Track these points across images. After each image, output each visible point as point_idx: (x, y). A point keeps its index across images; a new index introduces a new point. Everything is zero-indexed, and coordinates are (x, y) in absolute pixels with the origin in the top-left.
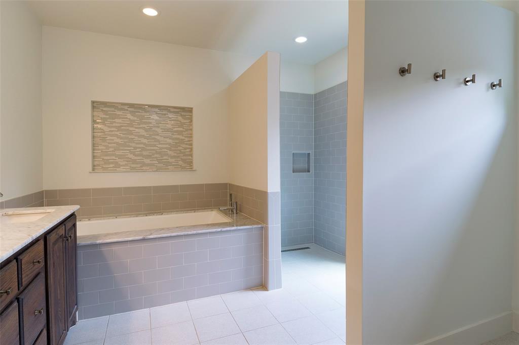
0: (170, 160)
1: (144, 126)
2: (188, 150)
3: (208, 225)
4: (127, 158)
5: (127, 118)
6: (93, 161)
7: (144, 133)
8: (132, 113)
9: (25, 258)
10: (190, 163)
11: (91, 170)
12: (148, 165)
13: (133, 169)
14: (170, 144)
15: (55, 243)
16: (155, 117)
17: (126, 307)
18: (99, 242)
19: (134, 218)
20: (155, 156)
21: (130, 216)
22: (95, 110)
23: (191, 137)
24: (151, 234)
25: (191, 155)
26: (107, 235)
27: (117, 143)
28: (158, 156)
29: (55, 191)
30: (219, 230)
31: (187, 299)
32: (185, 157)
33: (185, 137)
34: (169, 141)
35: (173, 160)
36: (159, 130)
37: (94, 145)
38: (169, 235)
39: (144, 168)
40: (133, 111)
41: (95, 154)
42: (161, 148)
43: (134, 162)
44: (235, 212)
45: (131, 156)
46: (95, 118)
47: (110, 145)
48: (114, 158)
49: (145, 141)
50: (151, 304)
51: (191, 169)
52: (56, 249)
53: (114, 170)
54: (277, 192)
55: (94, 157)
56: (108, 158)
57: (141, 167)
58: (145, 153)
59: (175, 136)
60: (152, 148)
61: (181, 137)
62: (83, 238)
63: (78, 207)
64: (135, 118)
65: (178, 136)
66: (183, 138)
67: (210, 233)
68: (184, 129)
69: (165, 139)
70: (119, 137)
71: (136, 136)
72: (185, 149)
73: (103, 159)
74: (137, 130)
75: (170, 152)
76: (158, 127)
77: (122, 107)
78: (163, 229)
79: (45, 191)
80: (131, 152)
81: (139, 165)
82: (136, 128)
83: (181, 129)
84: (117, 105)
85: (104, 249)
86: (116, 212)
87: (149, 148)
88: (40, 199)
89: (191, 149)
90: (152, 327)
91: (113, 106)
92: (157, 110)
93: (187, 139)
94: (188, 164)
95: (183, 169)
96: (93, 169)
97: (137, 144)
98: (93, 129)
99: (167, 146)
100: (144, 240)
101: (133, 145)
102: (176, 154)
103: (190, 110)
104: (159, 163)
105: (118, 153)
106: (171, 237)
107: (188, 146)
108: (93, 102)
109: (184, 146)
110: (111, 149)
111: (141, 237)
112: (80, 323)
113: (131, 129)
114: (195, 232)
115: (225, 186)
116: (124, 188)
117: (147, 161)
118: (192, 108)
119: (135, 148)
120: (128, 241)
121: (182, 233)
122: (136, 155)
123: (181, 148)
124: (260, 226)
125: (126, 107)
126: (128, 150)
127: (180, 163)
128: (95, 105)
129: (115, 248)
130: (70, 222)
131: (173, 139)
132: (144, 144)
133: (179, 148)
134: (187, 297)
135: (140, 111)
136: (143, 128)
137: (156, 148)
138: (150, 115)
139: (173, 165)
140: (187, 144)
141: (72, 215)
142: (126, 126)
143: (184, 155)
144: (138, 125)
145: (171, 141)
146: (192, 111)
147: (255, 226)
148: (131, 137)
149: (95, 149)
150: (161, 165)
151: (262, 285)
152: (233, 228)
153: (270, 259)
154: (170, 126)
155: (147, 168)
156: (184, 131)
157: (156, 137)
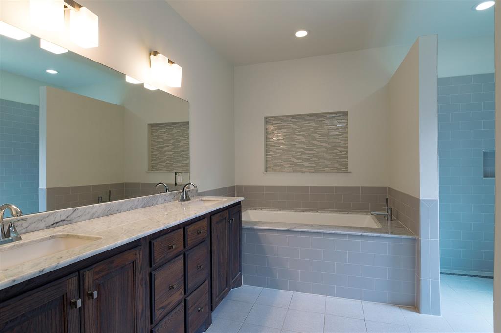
0: (327, 163)
1: (304, 133)
2: (344, 153)
3: (351, 227)
4: (291, 161)
5: (290, 128)
6: (266, 164)
7: (304, 140)
8: (294, 123)
10: (346, 165)
11: (264, 171)
12: (307, 167)
13: (295, 171)
14: (326, 148)
15: (218, 222)
16: (313, 124)
17: (276, 285)
18: (256, 227)
19: (293, 213)
20: (313, 159)
21: (291, 210)
22: (268, 124)
23: (347, 140)
24: (295, 227)
25: (347, 158)
26: (263, 223)
27: (283, 149)
28: (315, 159)
30: (360, 234)
31: (327, 295)
32: (341, 160)
33: (341, 140)
34: (325, 145)
35: (329, 163)
36: (316, 136)
37: (266, 151)
38: (309, 230)
39: (304, 170)
40: (295, 121)
41: (268, 159)
42: (318, 152)
43: (296, 164)
44: (389, 218)
45: (293, 159)
46: (268, 131)
47: (278, 151)
48: (280, 161)
49: (305, 146)
50: (295, 288)
51: (347, 171)
53: (280, 171)
54: (435, 200)
55: (266, 161)
56: (276, 161)
57: (301, 169)
58: (304, 157)
59: (331, 140)
60: (310, 152)
61: (337, 141)
62: (246, 222)
63: (242, 199)
64: (297, 127)
65: (334, 140)
66: (339, 141)
67: (349, 235)
68: (339, 132)
69: (321, 144)
71: (297, 142)
72: (341, 152)
73: (273, 163)
74: (298, 137)
75: (326, 155)
76: (316, 133)
77: (287, 119)
78: (307, 225)
79: (237, 186)
80: (293, 157)
81: (299, 168)
82: (297, 135)
83: (337, 133)
84: (282, 118)
85: (260, 233)
87: (307, 152)
88: (232, 191)
89: (347, 151)
90: (290, 308)
91: (280, 119)
92: (315, 117)
93: (342, 142)
94: (342, 166)
95: (338, 170)
96: (266, 171)
97: (298, 149)
98: (266, 138)
99: (324, 150)
100: (288, 231)
101: (295, 150)
102: (331, 157)
103: (346, 113)
104: (316, 165)
105: (283, 157)
107: (343, 149)
108: (266, 118)
109: (340, 149)
110: (278, 155)
111: (286, 229)
113: (293, 136)
114: (333, 232)
115: (385, 189)
116: (287, 187)
117: (306, 164)
118: (347, 112)
119: (297, 153)
120: (276, 230)
121: (321, 231)
122: (297, 159)
123: (337, 151)
124: (410, 237)
125: (289, 119)
126: (290, 154)
127: (336, 165)
128: (267, 120)
129: (267, 234)
131: (329, 143)
132: (304, 149)
133: (335, 151)
134: (327, 292)
135: (301, 120)
136: (303, 135)
137: (314, 152)
138: (309, 123)
139: (329, 167)
140: (342, 147)
141: (239, 203)
142: (289, 135)
143: (340, 158)
144: (299, 132)
145: (327, 145)
146: (347, 115)
147: (403, 237)
148: (293, 143)
149: (267, 155)
150: (319, 167)
151: (414, 305)
152: (376, 235)
153: (423, 278)
154: (326, 131)
155: (306, 170)
156: (340, 135)
157: (313, 142)
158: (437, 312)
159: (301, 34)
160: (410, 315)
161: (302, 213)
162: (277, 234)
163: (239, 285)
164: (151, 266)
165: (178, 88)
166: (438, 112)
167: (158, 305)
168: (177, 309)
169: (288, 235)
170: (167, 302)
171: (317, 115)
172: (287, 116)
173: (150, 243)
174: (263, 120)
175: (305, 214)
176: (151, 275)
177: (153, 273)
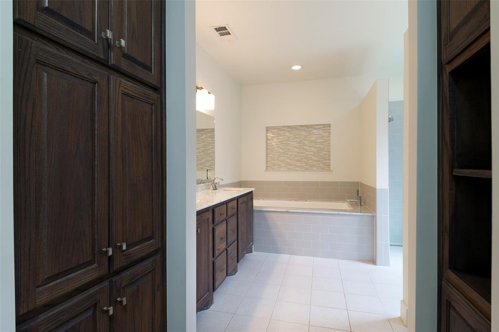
2: (327, 156)
4: (286, 162)
5: (286, 136)
6: (267, 164)
7: (297, 145)
9: (229, 205)
10: (329, 165)
11: (265, 169)
12: (299, 166)
13: (289, 170)
14: (313, 152)
15: (241, 204)
16: (303, 133)
17: (277, 251)
18: (263, 209)
20: (304, 160)
22: (268, 132)
23: (330, 146)
24: (292, 210)
25: (330, 160)
27: (280, 152)
28: (306, 160)
29: (247, 181)
31: (314, 256)
34: (313, 149)
35: (316, 163)
36: (306, 142)
37: (267, 154)
40: (290, 131)
42: (308, 155)
43: (290, 164)
44: (359, 204)
45: (288, 160)
46: (268, 137)
47: (276, 154)
48: (278, 162)
49: (297, 150)
50: (291, 253)
51: (330, 170)
52: (242, 207)
53: (278, 170)
54: (386, 189)
55: (267, 161)
56: (275, 162)
57: (295, 168)
58: (297, 158)
59: (318, 146)
60: (301, 155)
61: (322, 146)
62: (257, 206)
63: (254, 189)
64: (291, 135)
65: (320, 146)
66: (324, 147)
67: (330, 214)
68: (324, 140)
69: (311, 148)
70: (281, 148)
71: (291, 147)
72: (325, 155)
73: (272, 163)
74: (292, 143)
75: (313, 157)
76: (306, 140)
79: (243, 181)
80: (288, 158)
81: (292, 167)
83: (322, 140)
85: (266, 214)
86: (279, 197)
87: (299, 155)
88: (240, 184)
89: (330, 155)
93: (326, 147)
94: (326, 166)
95: (323, 169)
96: (267, 169)
97: (292, 152)
98: (267, 143)
99: (312, 153)
100: (287, 212)
101: (290, 153)
102: (318, 159)
103: (329, 126)
104: (306, 165)
105: (280, 158)
106: (303, 213)
107: (327, 153)
108: (267, 127)
109: (324, 153)
110: (277, 156)
112: (254, 253)
113: (288, 142)
115: (357, 184)
116: (284, 182)
117: (298, 164)
118: (330, 124)
119: (291, 155)
120: (278, 212)
122: (291, 160)
123: (322, 154)
124: (371, 214)
125: (285, 128)
126: (285, 156)
127: (321, 165)
128: (268, 129)
129: (272, 214)
130: (249, 196)
131: (316, 148)
132: (297, 152)
133: (320, 154)
134: (314, 254)
135: (294, 130)
136: (296, 141)
137: (304, 155)
138: (301, 132)
139: (316, 167)
140: (326, 151)
141: (251, 192)
142: (285, 141)
143: (324, 160)
144: (293, 139)
145: (315, 150)
146: (330, 126)
147: (366, 214)
148: (288, 148)
149: (267, 157)
150: (308, 167)
151: (373, 261)
152: (348, 213)
153: (378, 242)
154: (313, 139)
155: (298, 169)
156: (324, 142)
157: (304, 147)
158: (387, 264)
159: (297, 68)
160: (370, 267)
161: (295, 202)
162: (279, 214)
163: (251, 252)
164: (213, 223)
165: (212, 111)
166: (389, 133)
167: (217, 248)
168: (223, 253)
169: (286, 215)
170: (220, 247)
171: (307, 126)
172: (284, 127)
173: (213, 210)
174: (265, 129)
175: (297, 202)
176: (213, 228)
177: (215, 227)
